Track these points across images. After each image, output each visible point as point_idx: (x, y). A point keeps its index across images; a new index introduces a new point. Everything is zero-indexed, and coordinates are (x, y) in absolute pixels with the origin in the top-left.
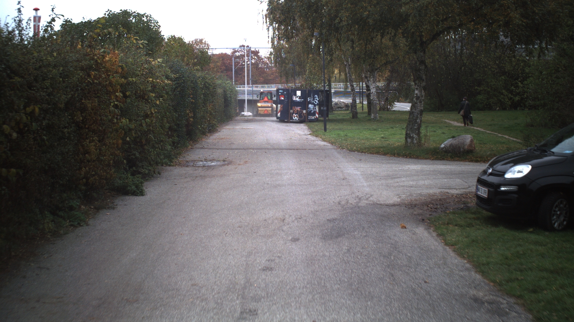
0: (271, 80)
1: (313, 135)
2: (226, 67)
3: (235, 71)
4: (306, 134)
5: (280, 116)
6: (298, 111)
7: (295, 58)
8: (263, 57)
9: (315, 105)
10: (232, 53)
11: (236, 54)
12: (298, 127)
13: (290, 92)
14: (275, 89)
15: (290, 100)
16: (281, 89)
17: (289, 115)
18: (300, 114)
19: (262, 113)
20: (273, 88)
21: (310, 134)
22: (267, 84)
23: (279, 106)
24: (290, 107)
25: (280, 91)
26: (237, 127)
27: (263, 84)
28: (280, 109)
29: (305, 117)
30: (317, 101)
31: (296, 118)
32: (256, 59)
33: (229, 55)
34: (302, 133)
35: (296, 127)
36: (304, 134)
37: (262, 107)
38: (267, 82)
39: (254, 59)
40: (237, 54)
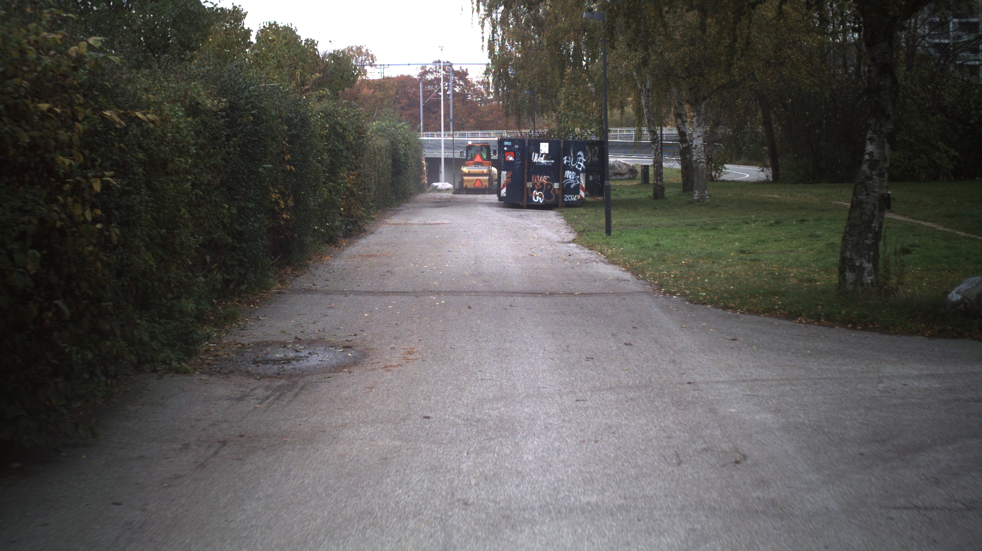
0: (488, 122)
1: (583, 245)
2: (409, 99)
3: (424, 107)
4: (565, 240)
5: (505, 195)
6: (542, 184)
7: (534, 78)
8: (474, 81)
9: (578, 173)
10: (420, 75)
11: (427, 77)
12: (544, 219)
13: (527, 145)
14: (496, 139)
15: (526, 162)
16: (508, 140)
17: (525, 194)
18: (547, 192)
19: (470, 185)
20: (492, 137)
21: (574, 241)
22: (481, 130)
23: (504, 173)
24: (526, 177)
25: (506, 143)
26: (416, 220)
27: (474, 130)
28: (505, 180)
29: (557, 196)
30: (582, 164)
31: (538, 198)
32: (462, 85)
33: (415, 79)
34: (555, 237)
35: (540, 219)
36: (560, 240)
37: (469, 174)
38: (482, 126)
39: (459, 85)
40: (429, 77)
